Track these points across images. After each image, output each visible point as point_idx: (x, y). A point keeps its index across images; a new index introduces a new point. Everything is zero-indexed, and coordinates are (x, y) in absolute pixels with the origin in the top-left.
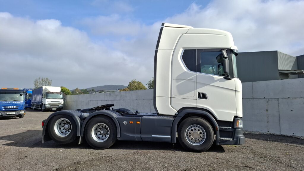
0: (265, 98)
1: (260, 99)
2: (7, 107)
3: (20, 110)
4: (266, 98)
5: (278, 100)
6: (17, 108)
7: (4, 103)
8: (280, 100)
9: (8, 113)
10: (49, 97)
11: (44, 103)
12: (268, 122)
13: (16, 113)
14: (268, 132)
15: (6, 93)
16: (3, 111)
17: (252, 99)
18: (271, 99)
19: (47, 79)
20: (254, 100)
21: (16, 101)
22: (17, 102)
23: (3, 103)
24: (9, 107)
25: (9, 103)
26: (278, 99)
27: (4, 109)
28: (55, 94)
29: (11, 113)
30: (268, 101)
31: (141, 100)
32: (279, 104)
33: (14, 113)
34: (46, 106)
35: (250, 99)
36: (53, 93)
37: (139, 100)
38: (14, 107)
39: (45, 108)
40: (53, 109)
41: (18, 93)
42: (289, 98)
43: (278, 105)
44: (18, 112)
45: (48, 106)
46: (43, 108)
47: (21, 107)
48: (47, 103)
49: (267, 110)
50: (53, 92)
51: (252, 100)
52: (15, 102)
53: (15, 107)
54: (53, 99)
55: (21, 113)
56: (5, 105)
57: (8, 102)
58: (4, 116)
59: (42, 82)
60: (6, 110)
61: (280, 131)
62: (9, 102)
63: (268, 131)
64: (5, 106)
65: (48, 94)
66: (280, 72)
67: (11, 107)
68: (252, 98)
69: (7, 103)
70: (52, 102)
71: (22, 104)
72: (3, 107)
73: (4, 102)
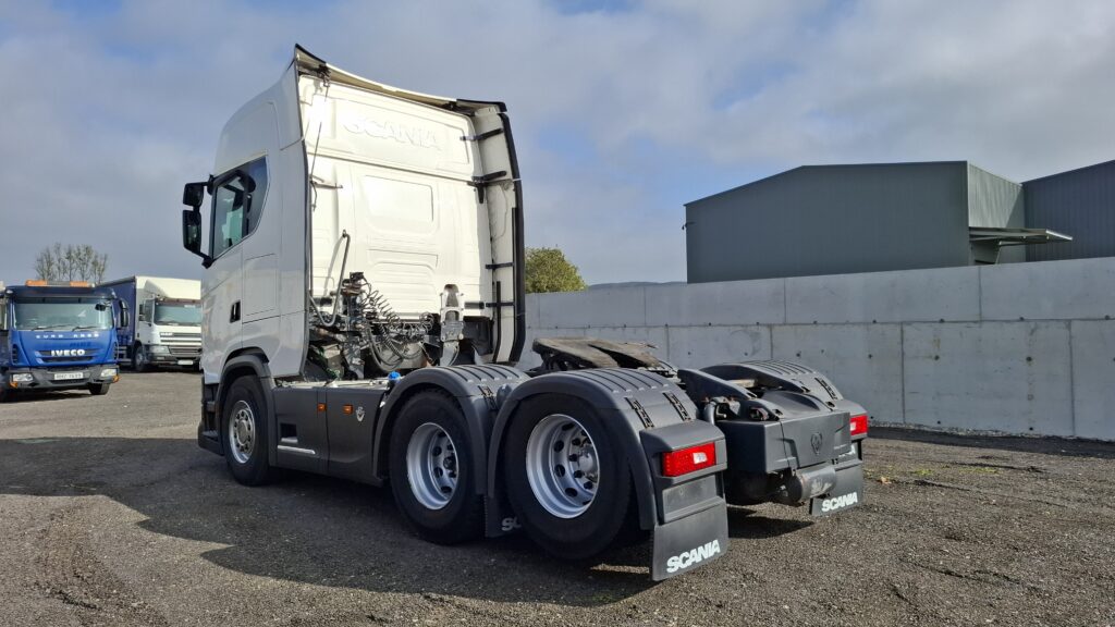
0: (1022, 319)
1: (1004, 324)
2: (53, 352)
3: (102, 364)
4: (1028, 321)
5: (1069, 327)
6: (91, 358)
7: (42, 339)
8: (1076, 325)
9: (59, 376)
10: (163, 319)
11: (144, 341)
12: (1030, 398)
13: (87, 376)
14: (1031, 432)
15: (44, 301)
16: (38, 367)
17: (975, 322)
18: (1044, 324)
19: (88, 250)
20: (985, 325)
21: (84, 330)
22: (89, 336)
23: (38, 337)
24: (59, 353)
25: (61, 336)
26: (1068, 323)
27: (41, 362)
28: (186, 306)
29: (68, 376)
30: (1033, 332)
31: (548, 329)
32: (1071, 337)
33: (78, 375)
34: (157, 350)
35: (972, 325)
36: (178, 303)
37: (540, 328)
38: (79, 352)
39: (152, 357)
40: (181, 362)
41: (88, 301)
42: (1107, 318)
43: (1070, 343)
44: (92, 370)
45: (160, 351)
46: (140, 359)
47: (102, 351)
48: (157, 340)
49: (1029, 359)
50: (178, 301)
51: (977, 325)
52: (83, 336)
53: (83, 352)
54: (180, 324)
55: (103, 374)
56: (46, 346)
57: (57, 334)
58: (42, 385)
59: (67, 261)
60: (50, 363)
61: (1074, 428)
62: (60, 333)
63: (1031, 429)
64: (45, 349)
65: (159, 308)
66: (972, 236)
67: (66, 352)
68: (977, 319)
69: (53, 336)
70: (176, 335)
71: (106, 342)
72: (38, 354)
73: (42, 334)
